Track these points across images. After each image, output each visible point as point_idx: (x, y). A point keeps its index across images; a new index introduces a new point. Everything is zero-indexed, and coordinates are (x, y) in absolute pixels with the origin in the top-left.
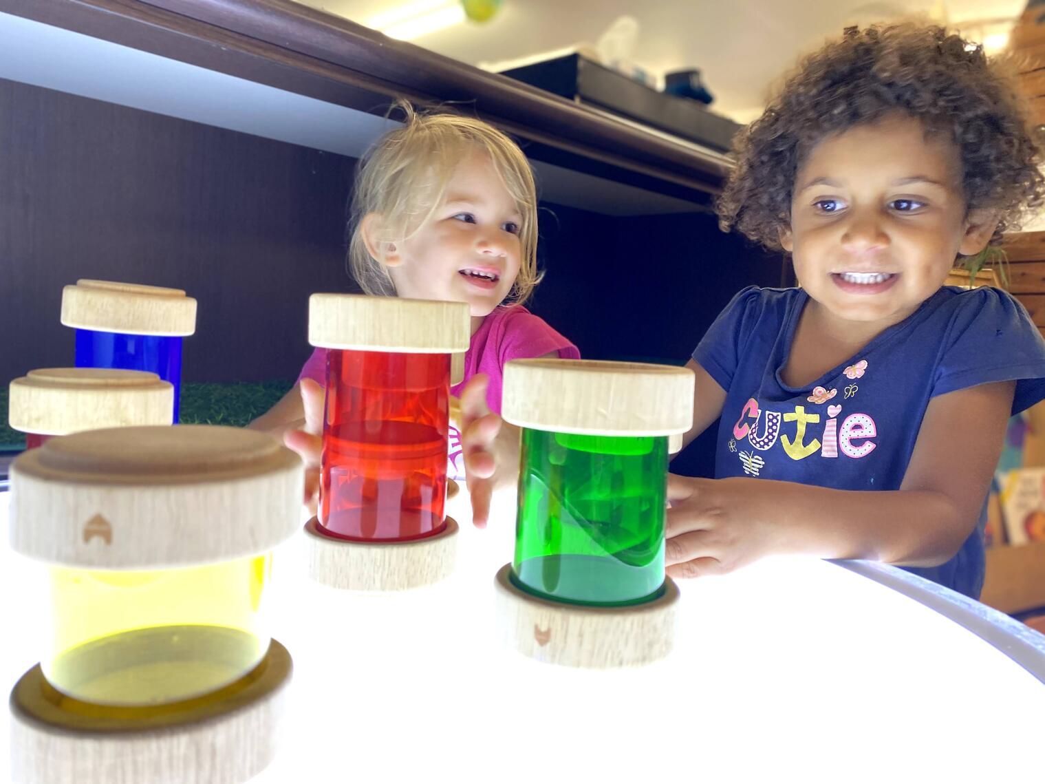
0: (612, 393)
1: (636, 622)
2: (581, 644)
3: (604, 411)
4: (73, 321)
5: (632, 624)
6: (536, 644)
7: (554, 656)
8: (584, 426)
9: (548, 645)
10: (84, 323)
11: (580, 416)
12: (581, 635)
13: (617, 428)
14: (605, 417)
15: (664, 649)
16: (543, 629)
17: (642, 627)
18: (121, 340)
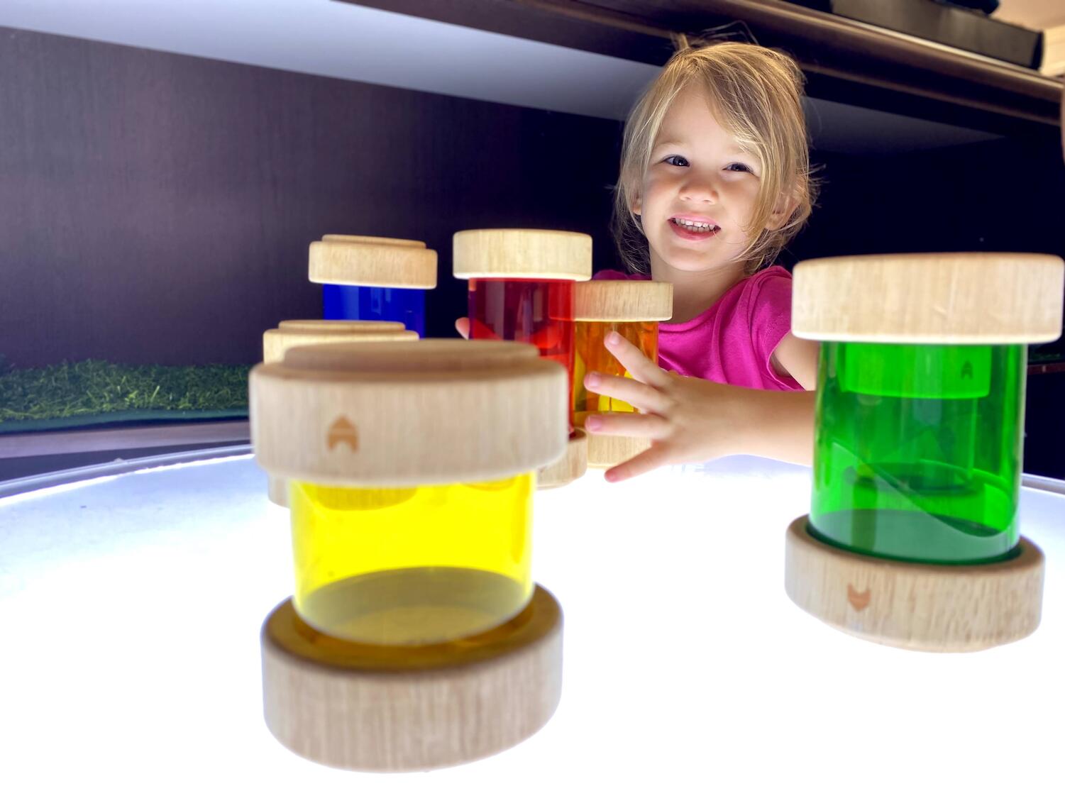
0: (954, 286)
1: (988, 585)
2: (912, 609)
3: (941, 310)
4: (320, 276)
5: (984, 587)
6: (850, 608)
7: (875, 624)
8: (914, 330)
9: (867, 611)
10: (330, 278)
11: (908, 318)
12: (912, 599)
13: (961, 331)
14: (944, 318)
15: (1026, 623)
16: (860, 589)
17: (997, 592)
18: (364, 292)
